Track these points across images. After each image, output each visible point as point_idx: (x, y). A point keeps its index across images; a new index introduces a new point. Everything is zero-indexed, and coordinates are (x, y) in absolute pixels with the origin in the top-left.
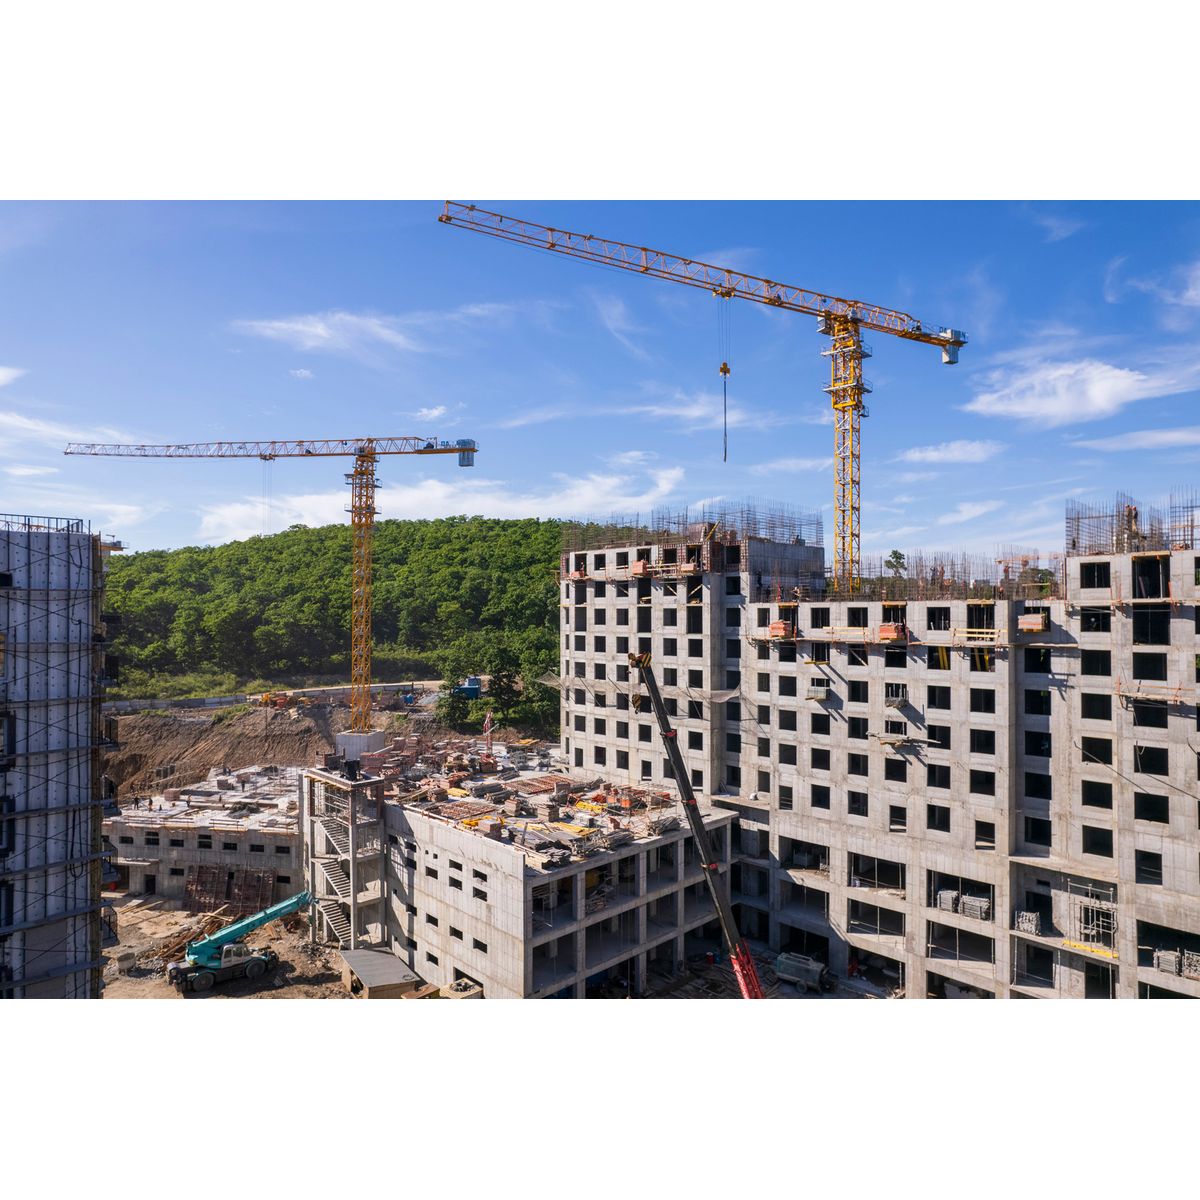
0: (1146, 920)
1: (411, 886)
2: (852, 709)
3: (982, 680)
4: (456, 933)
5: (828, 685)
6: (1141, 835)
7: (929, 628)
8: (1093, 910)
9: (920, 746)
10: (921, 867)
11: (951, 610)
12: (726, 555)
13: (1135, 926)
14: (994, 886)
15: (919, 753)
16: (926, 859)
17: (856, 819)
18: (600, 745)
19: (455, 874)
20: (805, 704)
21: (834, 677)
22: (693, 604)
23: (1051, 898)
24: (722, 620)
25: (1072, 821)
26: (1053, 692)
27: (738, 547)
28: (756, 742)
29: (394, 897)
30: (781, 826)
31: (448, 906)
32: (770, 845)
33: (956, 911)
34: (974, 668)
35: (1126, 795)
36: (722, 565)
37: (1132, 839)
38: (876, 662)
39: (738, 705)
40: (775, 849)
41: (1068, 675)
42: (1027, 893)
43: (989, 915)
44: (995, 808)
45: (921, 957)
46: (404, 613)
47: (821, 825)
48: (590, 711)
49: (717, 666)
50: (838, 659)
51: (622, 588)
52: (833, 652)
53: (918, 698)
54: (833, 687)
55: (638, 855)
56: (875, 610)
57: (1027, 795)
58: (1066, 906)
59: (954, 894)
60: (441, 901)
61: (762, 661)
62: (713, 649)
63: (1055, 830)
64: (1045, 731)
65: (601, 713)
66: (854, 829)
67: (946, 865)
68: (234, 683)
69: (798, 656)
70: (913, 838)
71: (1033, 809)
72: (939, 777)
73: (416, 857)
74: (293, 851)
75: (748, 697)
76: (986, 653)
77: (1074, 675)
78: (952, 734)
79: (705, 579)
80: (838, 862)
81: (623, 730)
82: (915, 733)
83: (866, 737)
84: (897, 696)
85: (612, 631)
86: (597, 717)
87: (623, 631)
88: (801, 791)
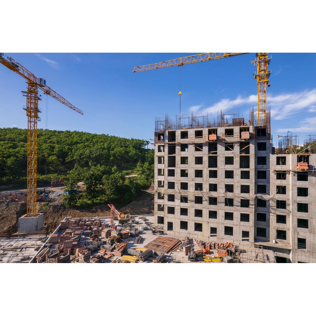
12: (257, 133)
18: (184, 221)
22: (244, 154)
24: (255, 162)
28: (276, 217)
36: (255, 137)
48: (178, 205)
51: (199, 147)
62: (254, 175)
65: (185, 205)
69: (309, 178)
79: (251, 143)
81: (199, 213)
85: (191, 167)
86: (182, 207)
87: (199, 167)
88: (312, 240)
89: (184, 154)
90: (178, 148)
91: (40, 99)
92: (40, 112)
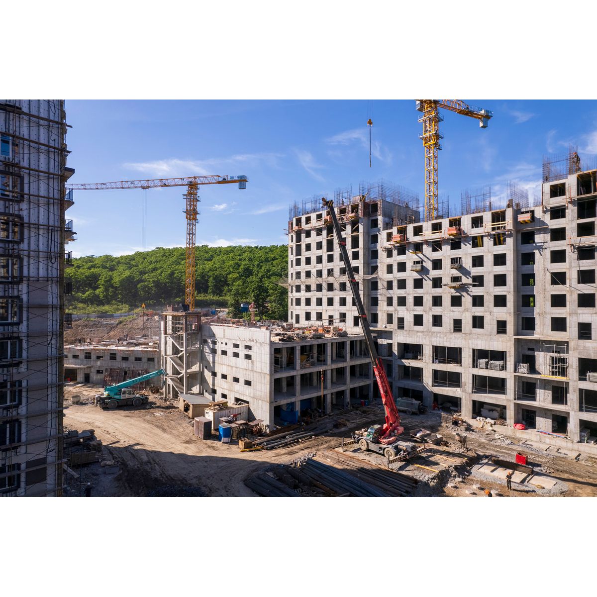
0: (583, 357)
1: (214, 362)
2: (434, 274)
3: (499, 250)
4: (236, 380)
5: (422, 263)
6: (581, 315)
7: (473, 227)
8: (556, 358)
9: (468, 287)
10: (469, 348)
11: (484, 217)
12: (371, 209)
13: (577, 361)
14: (506, 352)
15: (468, 291)
16: (472, 343)
17: (437, 329)
18: (308, 311)
19: (236, 350)
20: (410, 275)
21: (425, 259)
22: (355, 234)
23: (535, 356)
24: (369, 241)
25: (546, 316)
26: (536, 252)
27: (377, 204)
28: (386, 299)
29: (205, 370)
30: (399, 338)
31: (232, 367)
32: (393, 348)
33: (487, 368)
34: (495, 244)
35: (573, 296)
36: (369, 214)
37: (576, 318)
38: (446, 248)
39: (377, 282)
40: (395, 350)
41: (544, 243)
42: (523, 355)
43: (503, 368)
44: (507, 314)
45: (469, 393)
46: (211, 278)
47: (419, 334)
48: (303, 295)
49: (366, 263)
50: (427, 249)
51: (319, 232)
52: (424, 247)
53: (467, 263)
54: (424, 264)
55: (327, 344)
56: (445, 223)
57: (523, 306)
58: (543, 359)
59: (486, 360)
60: (229, 366)
61: (389, 258)
62: (364, 255)
63: (537, 322)
64: (532, 273)
65: (308, 295)
66: (435, 334)
67: (482, 345)
68: (128, 309)
69: (407, 251)
70: (465, 334)
71: (526, 313)
72: (478, 301)
73: (216, 347)
74: (156, 360)
75: (382, 277)
76: (501, 236)
77: (547, 242)
78: (485, 279)
79: (360, 221)
80: (428, 352)
81: (319, 302)
82: (465, 280)
83: (441, 287)
84: (457, 263)
85: (314, 253)
86: (306, 297)
87: (319, 253)
88: (408, 319)
89: (308, 240)
90: (303, 235)
91: (198, 201)
92: (198, 214)
